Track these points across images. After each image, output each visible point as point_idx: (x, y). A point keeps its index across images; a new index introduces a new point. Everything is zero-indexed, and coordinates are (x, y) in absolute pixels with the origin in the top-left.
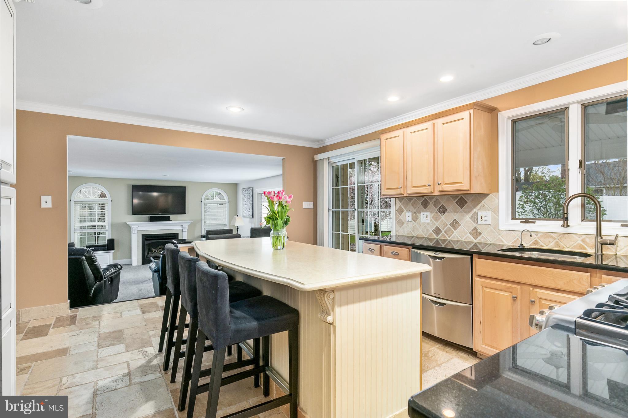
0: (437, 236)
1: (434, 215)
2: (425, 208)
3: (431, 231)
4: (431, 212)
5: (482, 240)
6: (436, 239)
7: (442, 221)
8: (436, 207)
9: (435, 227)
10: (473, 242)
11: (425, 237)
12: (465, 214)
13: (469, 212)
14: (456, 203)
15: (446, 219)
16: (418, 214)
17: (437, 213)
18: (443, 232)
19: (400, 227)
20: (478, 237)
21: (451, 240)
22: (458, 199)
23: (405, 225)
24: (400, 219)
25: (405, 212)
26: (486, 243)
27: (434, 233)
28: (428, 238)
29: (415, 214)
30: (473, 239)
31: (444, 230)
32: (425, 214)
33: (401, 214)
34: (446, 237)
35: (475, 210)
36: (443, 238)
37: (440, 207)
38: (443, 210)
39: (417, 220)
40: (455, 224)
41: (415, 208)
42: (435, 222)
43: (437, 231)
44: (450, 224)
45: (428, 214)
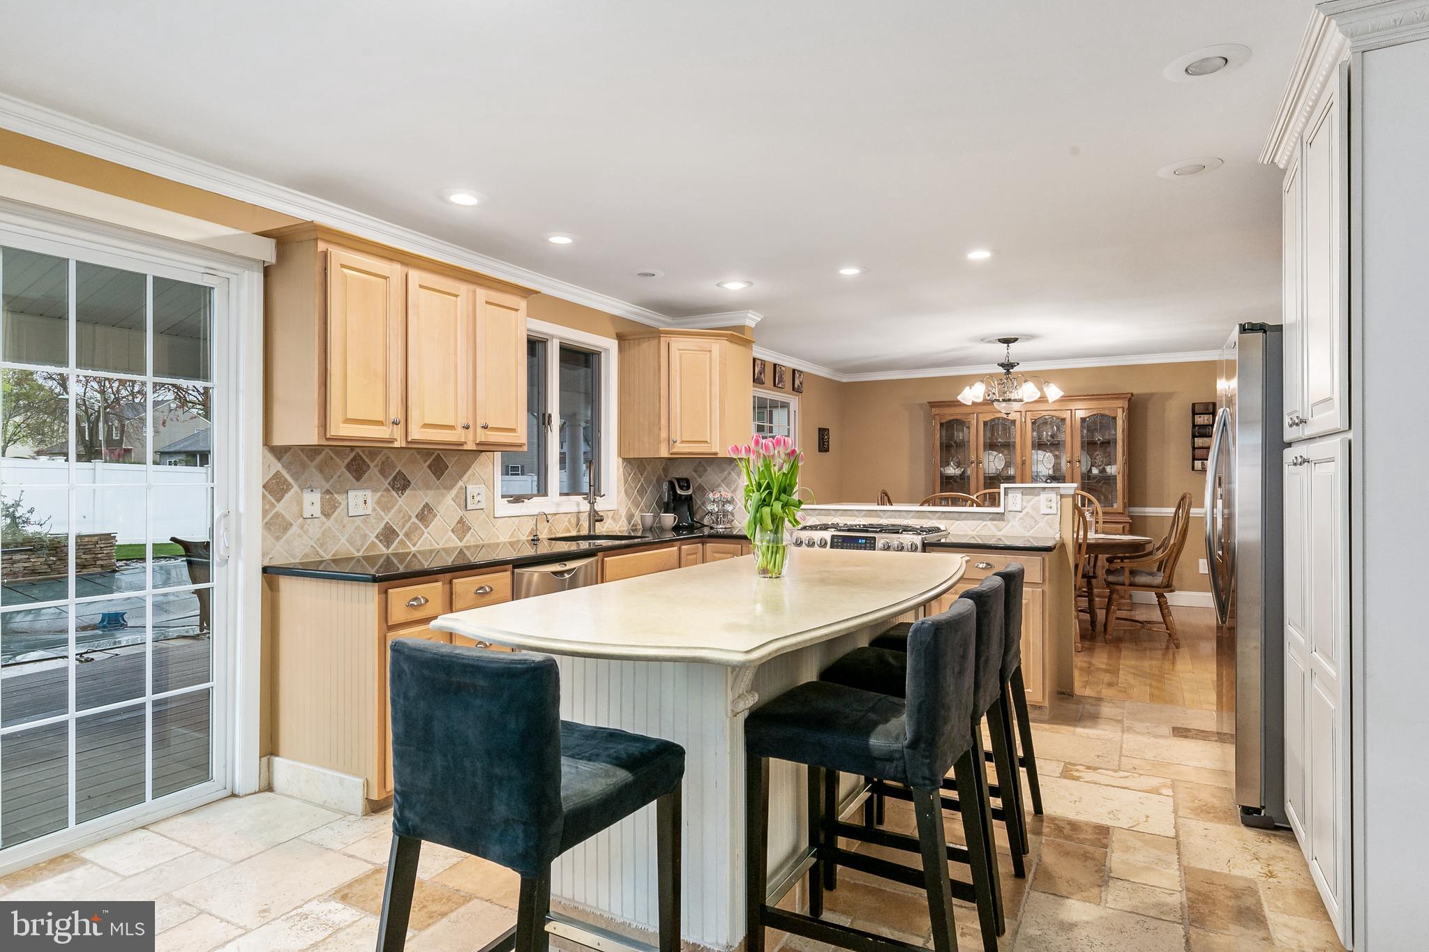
0: (388, 548)
1: (382, 495)
2: (358, 479)
3: (372, 537)
4: (375, 490)
5: (472, 539)
6: (384, 557)
7: (400, 511)
8: (386, 477)
9: (382, 525)
10: (457, 548)
11: (357, 554)
12: (445, 491)
13: (451, 487)
14: (429, 467)
15: (409, 502)
16: (335, 495)
17: (387, 490)
18: (401, 536)
19: (278, 539)
20: (465, 536)
21: (418, 552)
22: (431, 459)
23: (295, 529)
24: (277, 512)
25: (296, 492)
26: (477, 545)
27: (381, 541)
28: (363, 557)
29: (328, 497)
30: (458, 541)
31: (404, 531)
32: (360, 494)
33: (282, 497)
34: (408, 546)
35: (460, 483)
36: (401, 551)
37: (395, 477)
38: (401, 484)
39: (333, 512)
40: (426, 514)
41: (327, 480)
42: (382, 513)
43: (388, 535)
44: (417, 516)
45: (369, 493)
